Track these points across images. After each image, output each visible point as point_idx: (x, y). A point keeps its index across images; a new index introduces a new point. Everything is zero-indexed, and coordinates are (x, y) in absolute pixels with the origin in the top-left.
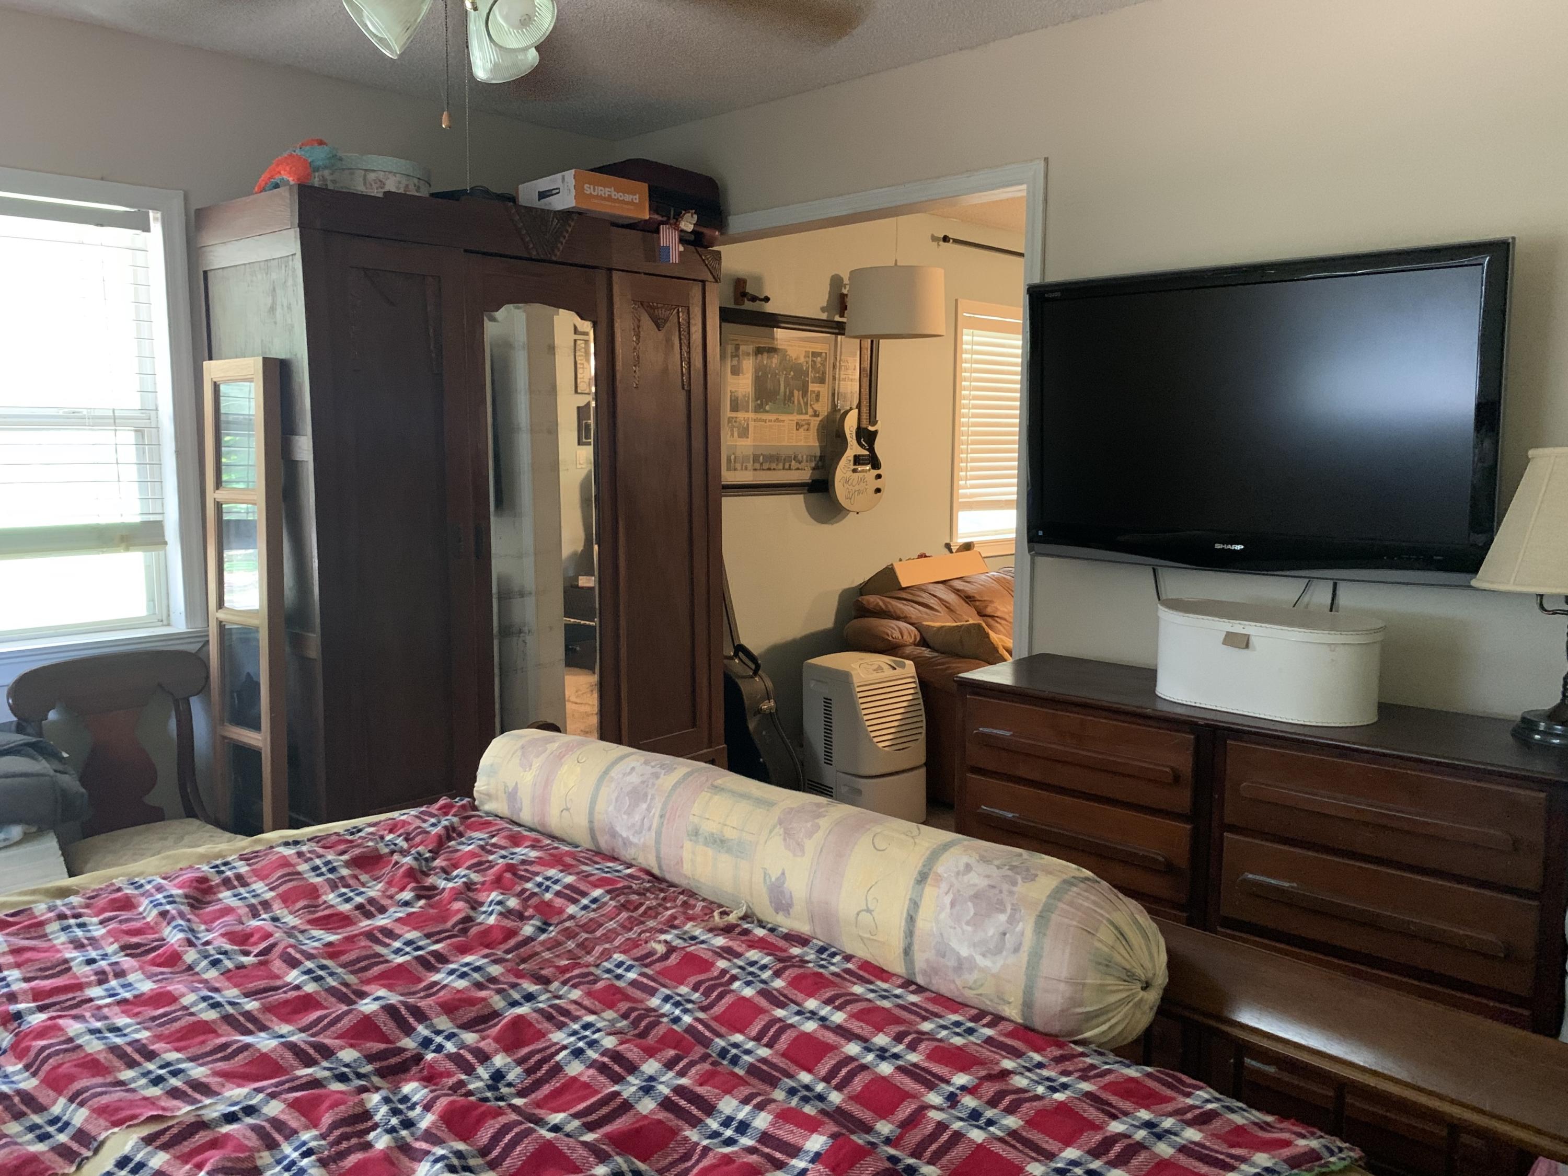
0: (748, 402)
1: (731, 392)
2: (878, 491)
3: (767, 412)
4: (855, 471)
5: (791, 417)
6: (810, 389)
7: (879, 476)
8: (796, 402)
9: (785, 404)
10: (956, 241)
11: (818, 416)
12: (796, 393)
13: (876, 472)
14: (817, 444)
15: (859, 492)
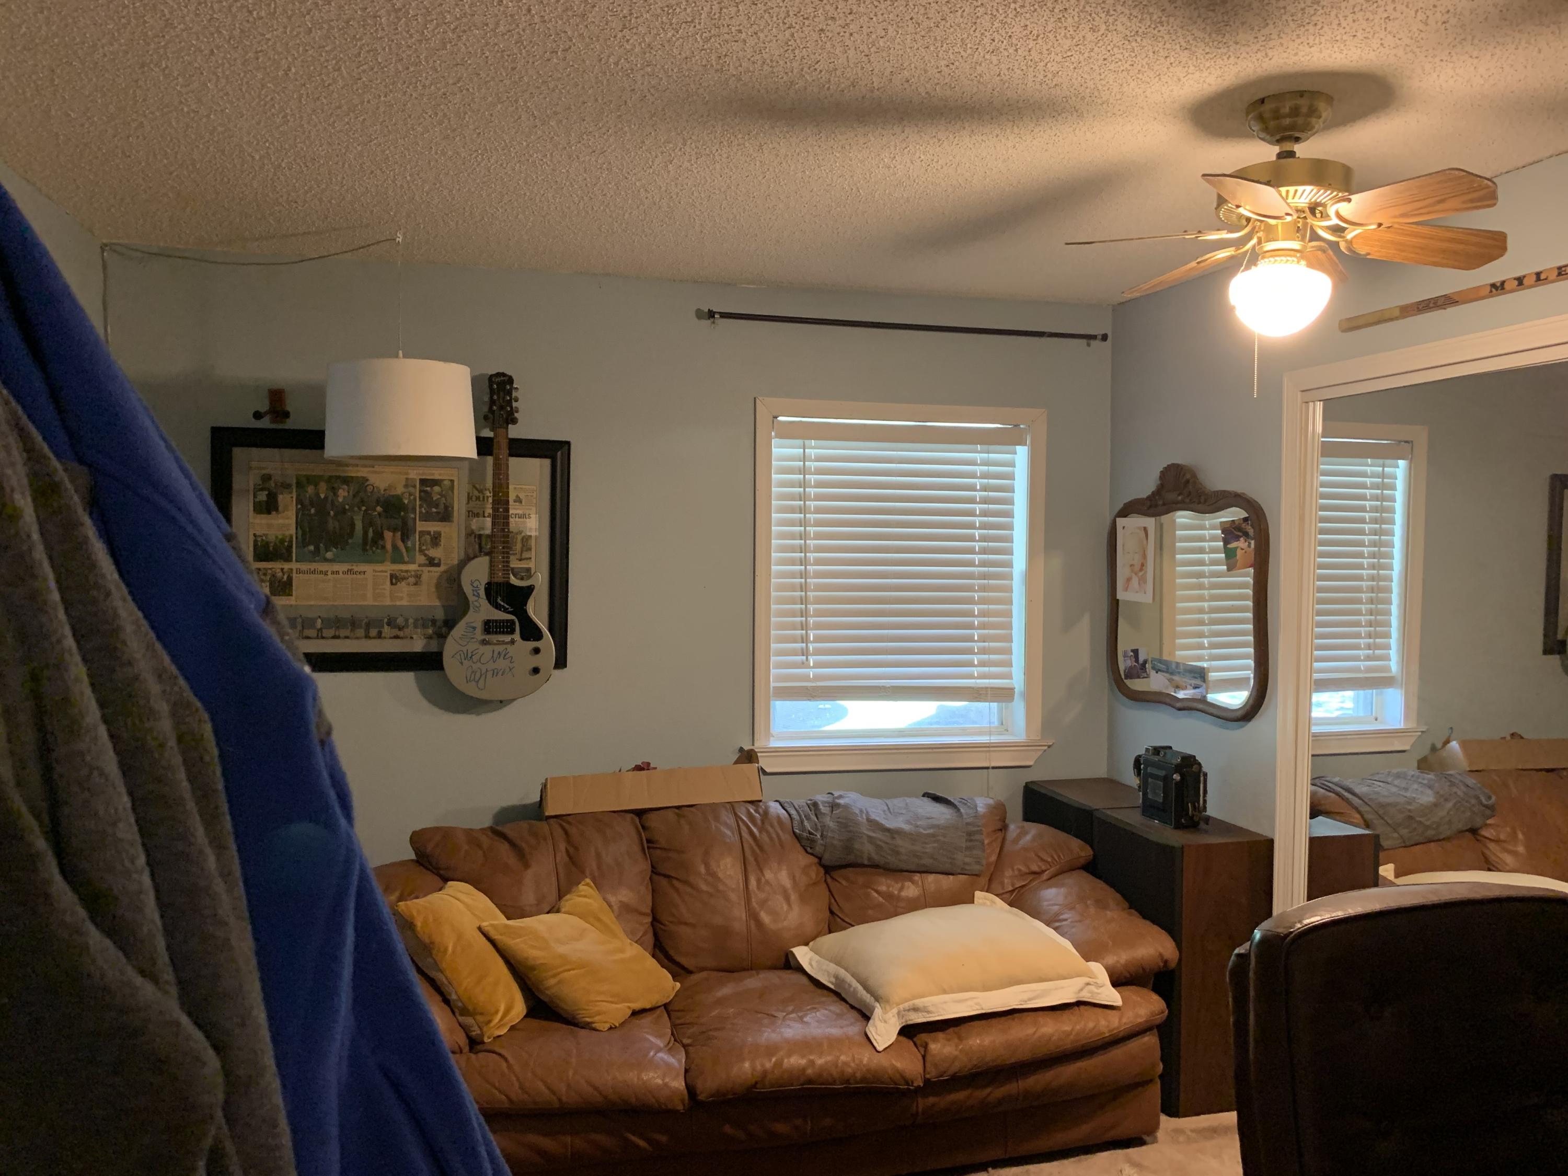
0: (290, 547)
1: (255, 535)
2: (536, 671)
3: (326, 560)
4: (484, 642)
5: (379, 567)
6: (418, 529)
7: (537, 651)
8: (389, 546)
9: (365, 550)
10: (725, 316)
11: (438, 565)
12: (388, 535)
13: (533, 644)
14: (437, 603)
15: (495, 673)
